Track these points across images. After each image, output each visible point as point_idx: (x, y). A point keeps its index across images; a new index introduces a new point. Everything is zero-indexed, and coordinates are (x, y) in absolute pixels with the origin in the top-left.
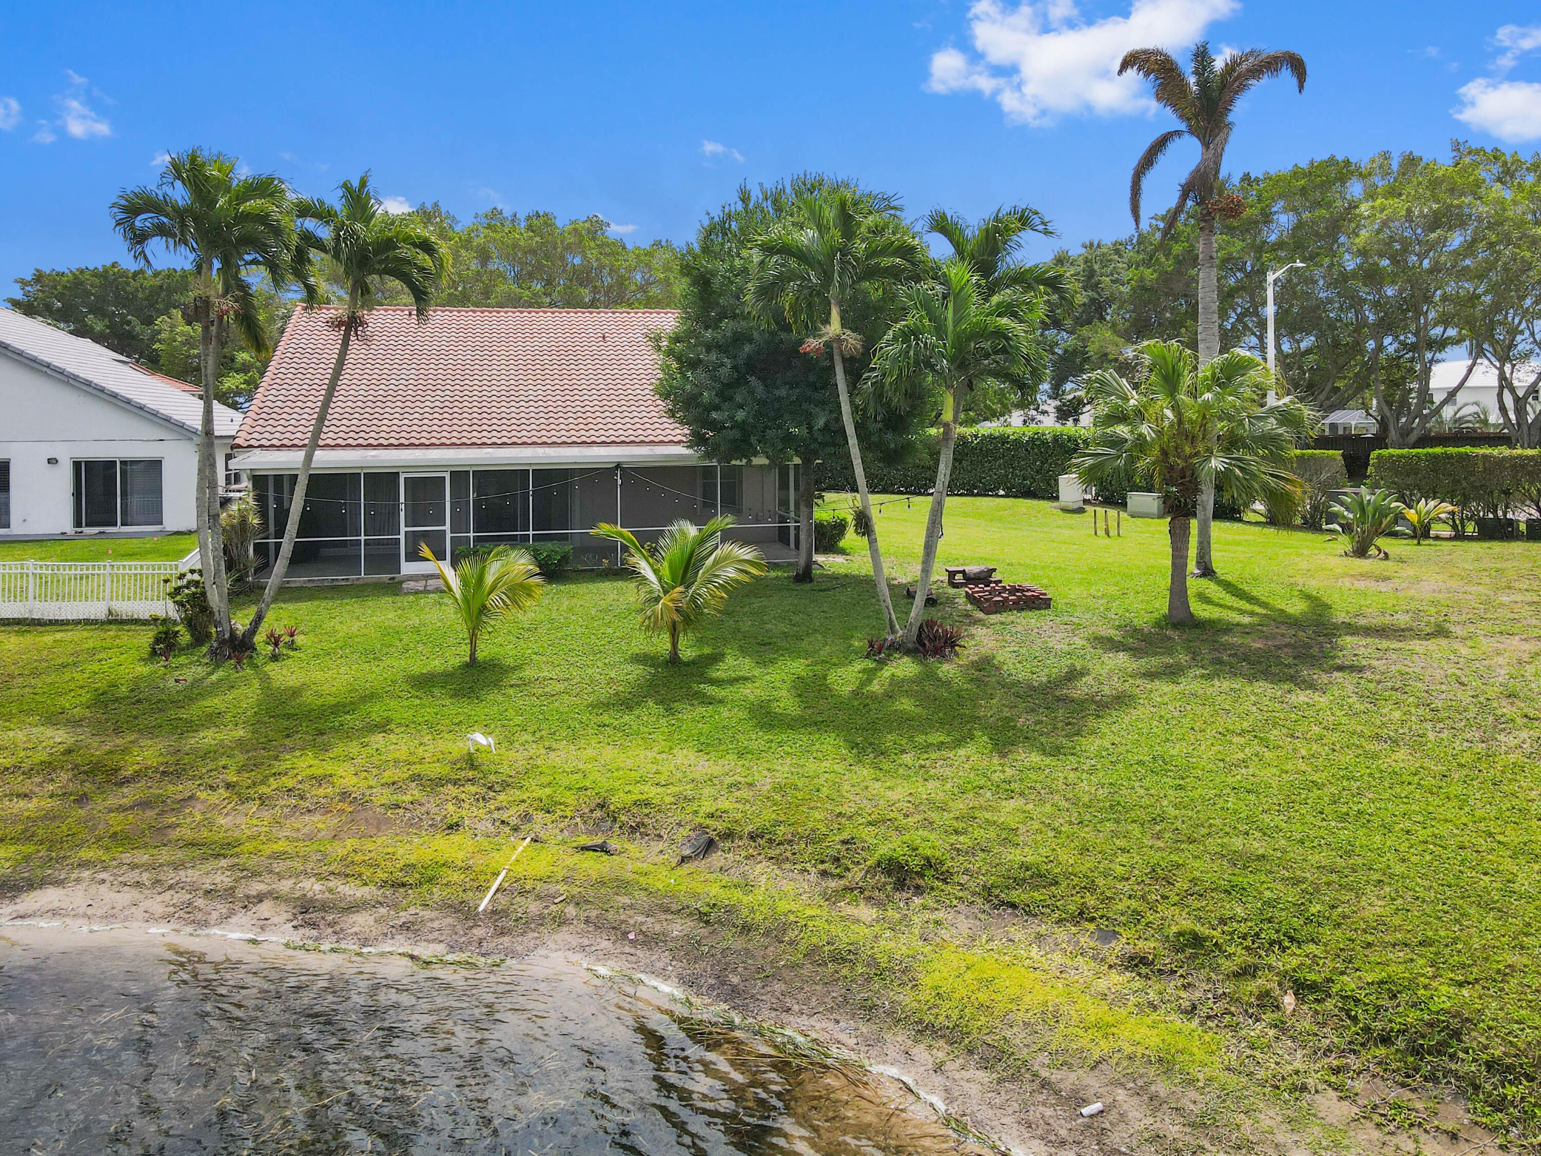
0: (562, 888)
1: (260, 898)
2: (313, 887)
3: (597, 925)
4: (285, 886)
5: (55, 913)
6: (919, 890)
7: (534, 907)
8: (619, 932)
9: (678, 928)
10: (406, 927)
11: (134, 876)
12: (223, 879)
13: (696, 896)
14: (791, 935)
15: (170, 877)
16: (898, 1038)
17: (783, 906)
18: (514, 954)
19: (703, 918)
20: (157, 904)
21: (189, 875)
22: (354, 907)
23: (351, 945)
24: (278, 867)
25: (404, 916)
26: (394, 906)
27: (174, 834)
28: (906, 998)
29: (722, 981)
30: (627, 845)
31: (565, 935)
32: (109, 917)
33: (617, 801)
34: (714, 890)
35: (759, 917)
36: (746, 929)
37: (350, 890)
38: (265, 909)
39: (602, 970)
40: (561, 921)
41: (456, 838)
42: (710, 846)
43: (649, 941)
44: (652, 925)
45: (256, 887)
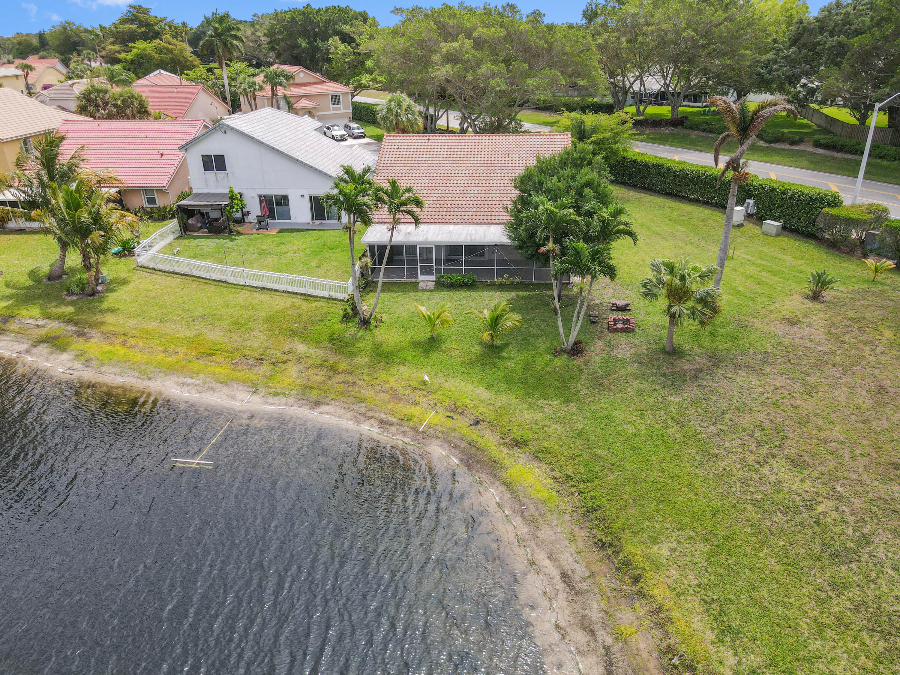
0: (440, 428)
1: (371, 417)
2: (383, 416)
3: (445, 440)
4: (377, 415)
5: (328, 413)
6: (520, 447)
7: (432, 432)
8: (450, 443)
9: (464, 445)
10: (403, 432)
11: (343, 405)
12: (363, 410)
13: (470, 437)
14: (487, 453)
15: (352, 407)
16: (497, 483)
17: (488, 444)
18: (425, 445)
19: (470, 443)
20: (349, 414)
21: (356, 407)
22: (391, 425)
23: (390, 435)
24: (376, 408)
25: (403, 429)
26: (401, 425)
27: (352, 393)
28: (504, 475)
29: (468, 461)
30: (459, 418)
31: (437, 442)
32: (339, 417)
33: (459, 403)
34: (475, 436)
35: (482, 446)
36: (478, 449)
37: (392, 419)
38: (372, 421)
39: (444, 453)
40: (438, 438)
41: (417, 407)
42: (478, 422)
43: (456, 447)
44: (458, 443)
45: (371, 414)
